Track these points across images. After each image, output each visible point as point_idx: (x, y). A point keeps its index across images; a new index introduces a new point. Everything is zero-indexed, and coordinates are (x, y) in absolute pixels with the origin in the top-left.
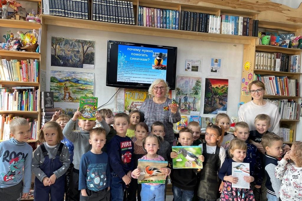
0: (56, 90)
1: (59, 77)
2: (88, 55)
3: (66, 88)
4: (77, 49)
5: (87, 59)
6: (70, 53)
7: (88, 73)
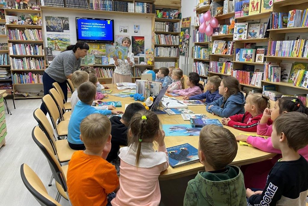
0: (51, 44)
1: (51, 38)
2: (65, 25)
3: (56, 43)
4: (59, 22)
5: (65, 27)
6: (56, 24)
7: (67, 35)
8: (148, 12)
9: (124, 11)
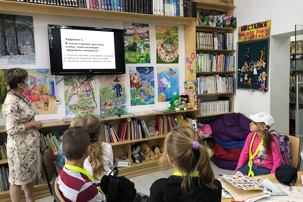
8: (186, 15)
9: (146, 13)
